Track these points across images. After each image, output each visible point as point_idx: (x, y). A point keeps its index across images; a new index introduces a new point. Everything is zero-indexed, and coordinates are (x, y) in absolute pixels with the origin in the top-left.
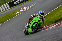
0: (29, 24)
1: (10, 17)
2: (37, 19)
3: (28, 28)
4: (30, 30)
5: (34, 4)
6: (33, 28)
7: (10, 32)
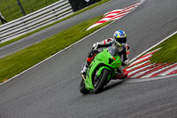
2: (105, 56)
6: (95, 78)
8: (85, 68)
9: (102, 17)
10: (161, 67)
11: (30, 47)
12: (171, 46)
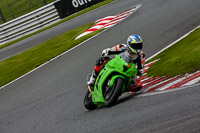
0: (95, 77)
1: (61, 48)
2: (118, 63)
3: (93, 90)
4: (98, 96)
5: (138, 7)
6: (107, 89)
7: (60, 96)
8: (92, 79)
9: (93, 25)
10: (159, 81)
11: (11, 59)
12: (170, 58)
